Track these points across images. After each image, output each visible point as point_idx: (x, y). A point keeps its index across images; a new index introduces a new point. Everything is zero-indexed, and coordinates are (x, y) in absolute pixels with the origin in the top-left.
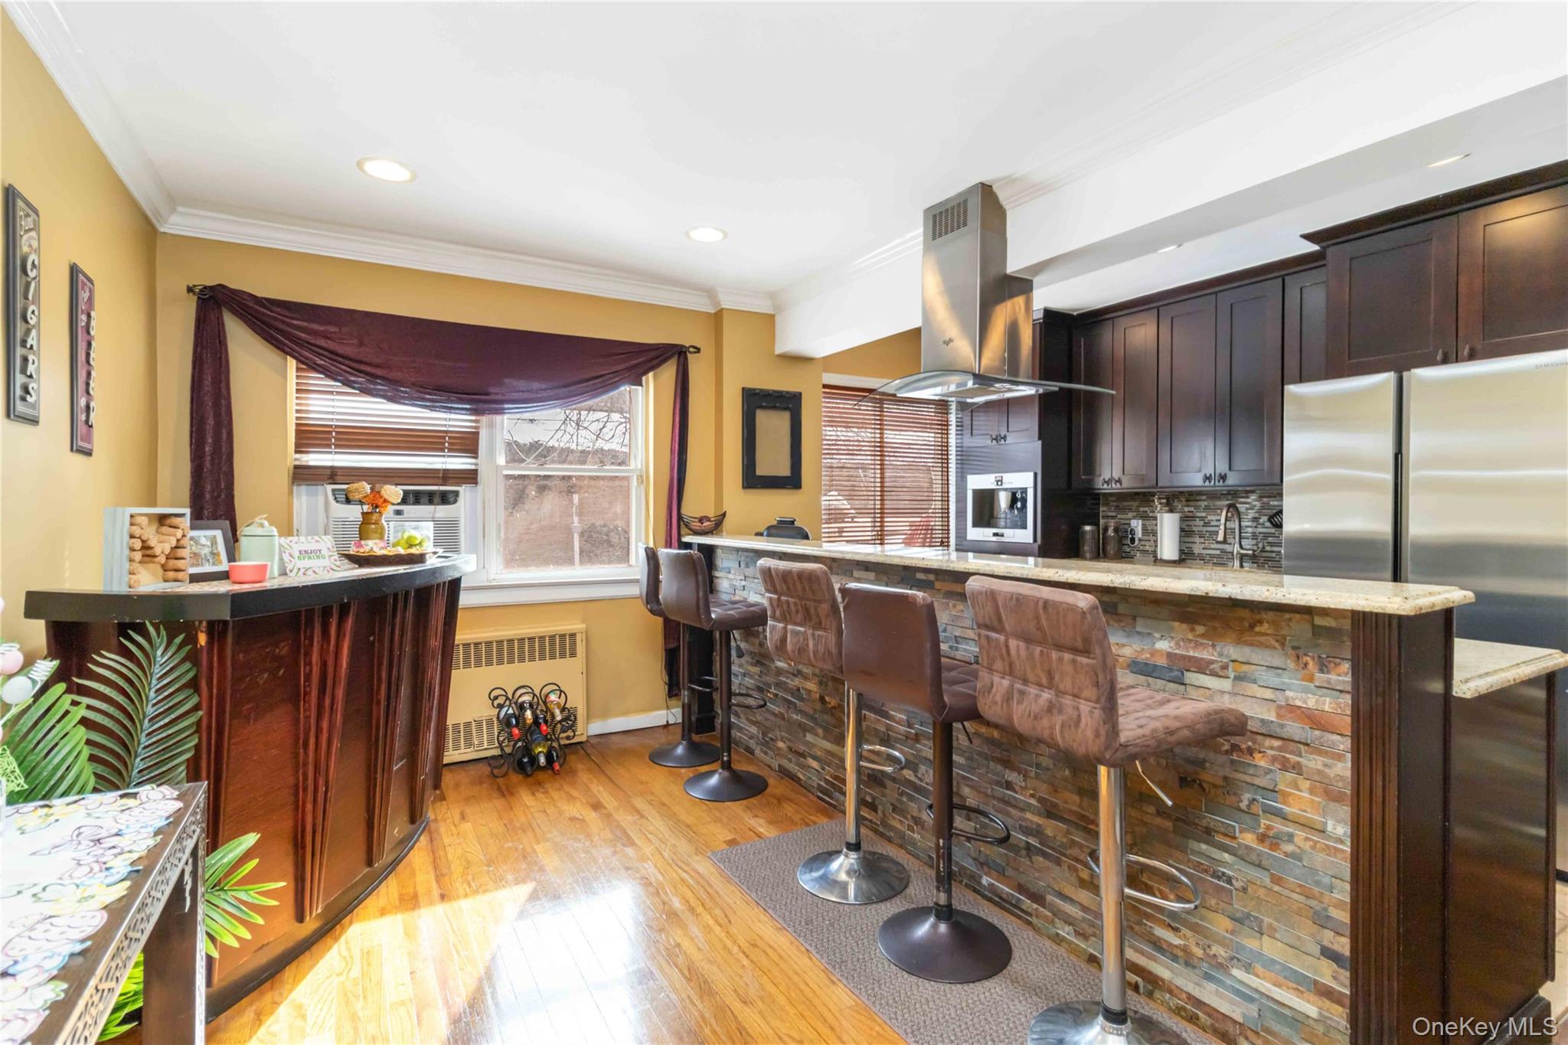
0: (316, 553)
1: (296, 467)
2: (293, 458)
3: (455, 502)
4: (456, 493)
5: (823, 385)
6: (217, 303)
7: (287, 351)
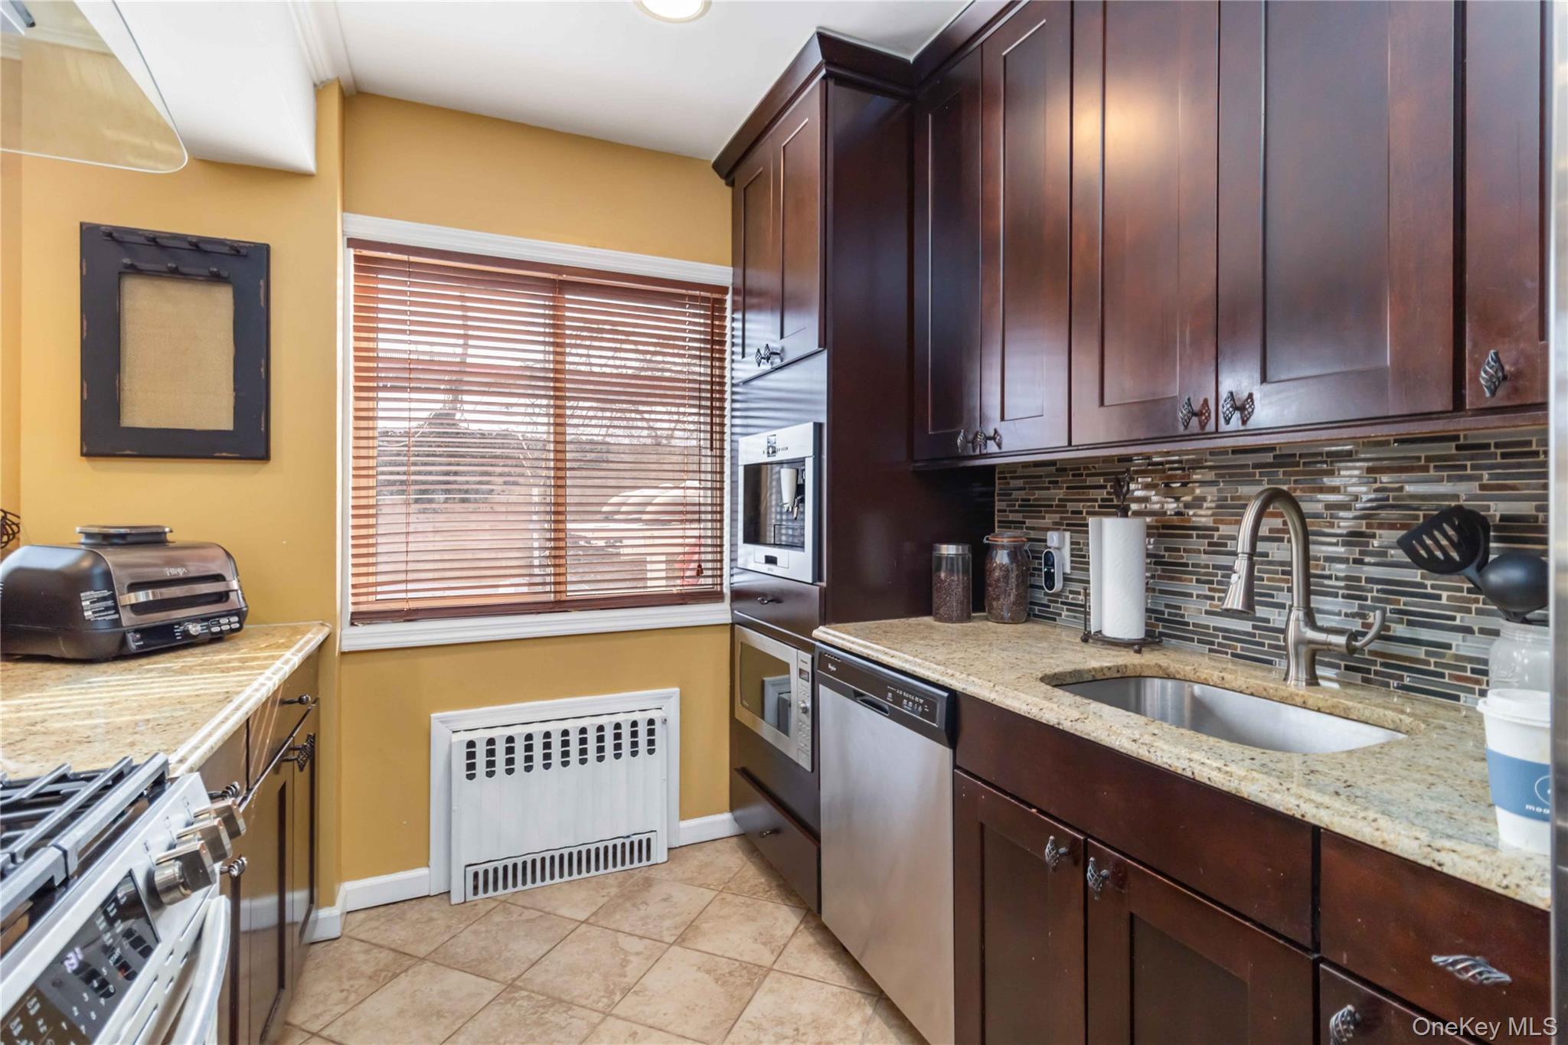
5: (352, 243)
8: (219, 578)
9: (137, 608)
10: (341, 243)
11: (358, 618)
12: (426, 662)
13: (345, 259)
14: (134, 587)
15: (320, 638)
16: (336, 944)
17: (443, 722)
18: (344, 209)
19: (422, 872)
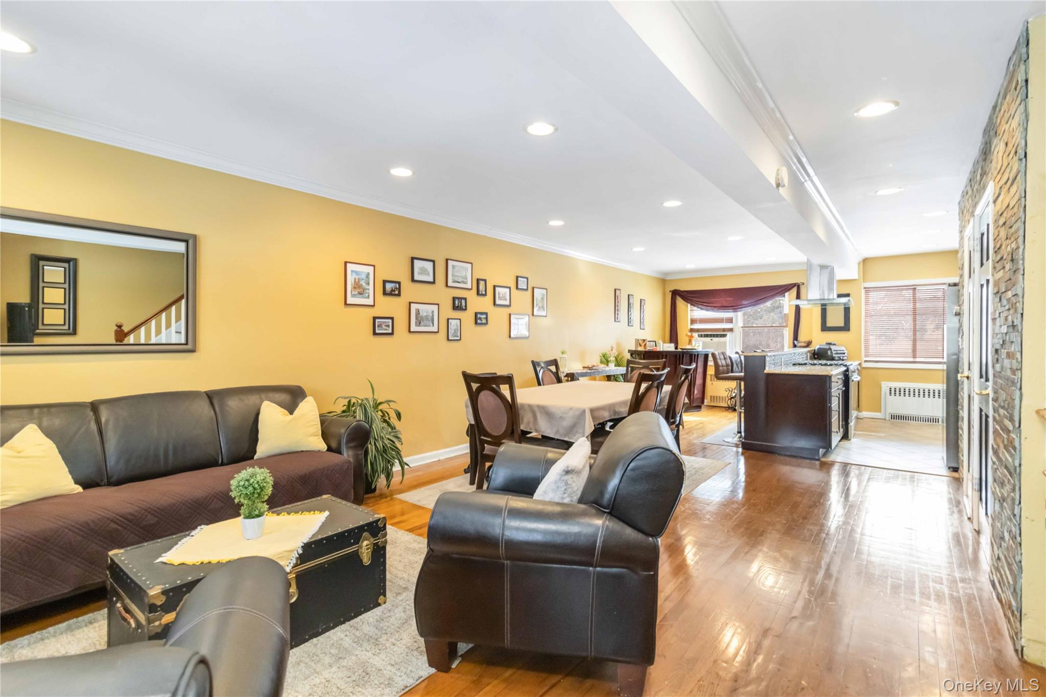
0: (670, 347)
1: (691, 329)
2: (690, 327)
3: (726, 336)
4: (726, 335)
5: (865, 288)
6: (675, 293)
7: (688, 302)
8: (843, 351)
9: (836, 354)
10: (863, 288)
11: (865, 361)
12: (880, 371)
13: (863, 291)
14: (834, 351)
15: (859, 362)
16: (862, 420)
17: (885, 384)
18: (864, 282)
19: (879, 414)
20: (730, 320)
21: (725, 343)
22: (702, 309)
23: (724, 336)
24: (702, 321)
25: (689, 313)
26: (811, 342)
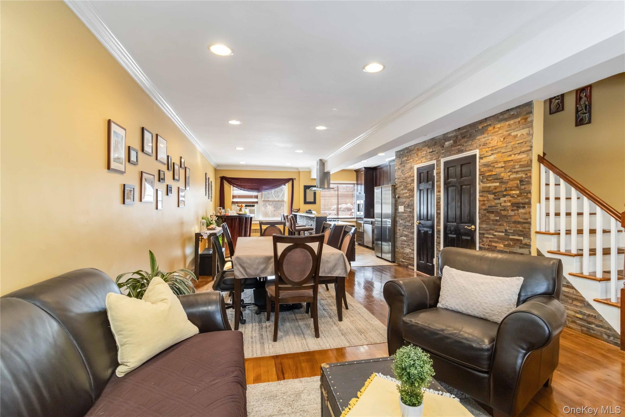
2: (232, 200)
6: (223, 179)
7: (231, 185)
20: (256, 197)
21: (254, 210)
22: (241, 189)
23: (253, 206)
24: (240, 197)
25: (233, 191)
26: (299, 209)
